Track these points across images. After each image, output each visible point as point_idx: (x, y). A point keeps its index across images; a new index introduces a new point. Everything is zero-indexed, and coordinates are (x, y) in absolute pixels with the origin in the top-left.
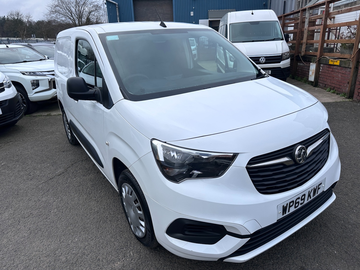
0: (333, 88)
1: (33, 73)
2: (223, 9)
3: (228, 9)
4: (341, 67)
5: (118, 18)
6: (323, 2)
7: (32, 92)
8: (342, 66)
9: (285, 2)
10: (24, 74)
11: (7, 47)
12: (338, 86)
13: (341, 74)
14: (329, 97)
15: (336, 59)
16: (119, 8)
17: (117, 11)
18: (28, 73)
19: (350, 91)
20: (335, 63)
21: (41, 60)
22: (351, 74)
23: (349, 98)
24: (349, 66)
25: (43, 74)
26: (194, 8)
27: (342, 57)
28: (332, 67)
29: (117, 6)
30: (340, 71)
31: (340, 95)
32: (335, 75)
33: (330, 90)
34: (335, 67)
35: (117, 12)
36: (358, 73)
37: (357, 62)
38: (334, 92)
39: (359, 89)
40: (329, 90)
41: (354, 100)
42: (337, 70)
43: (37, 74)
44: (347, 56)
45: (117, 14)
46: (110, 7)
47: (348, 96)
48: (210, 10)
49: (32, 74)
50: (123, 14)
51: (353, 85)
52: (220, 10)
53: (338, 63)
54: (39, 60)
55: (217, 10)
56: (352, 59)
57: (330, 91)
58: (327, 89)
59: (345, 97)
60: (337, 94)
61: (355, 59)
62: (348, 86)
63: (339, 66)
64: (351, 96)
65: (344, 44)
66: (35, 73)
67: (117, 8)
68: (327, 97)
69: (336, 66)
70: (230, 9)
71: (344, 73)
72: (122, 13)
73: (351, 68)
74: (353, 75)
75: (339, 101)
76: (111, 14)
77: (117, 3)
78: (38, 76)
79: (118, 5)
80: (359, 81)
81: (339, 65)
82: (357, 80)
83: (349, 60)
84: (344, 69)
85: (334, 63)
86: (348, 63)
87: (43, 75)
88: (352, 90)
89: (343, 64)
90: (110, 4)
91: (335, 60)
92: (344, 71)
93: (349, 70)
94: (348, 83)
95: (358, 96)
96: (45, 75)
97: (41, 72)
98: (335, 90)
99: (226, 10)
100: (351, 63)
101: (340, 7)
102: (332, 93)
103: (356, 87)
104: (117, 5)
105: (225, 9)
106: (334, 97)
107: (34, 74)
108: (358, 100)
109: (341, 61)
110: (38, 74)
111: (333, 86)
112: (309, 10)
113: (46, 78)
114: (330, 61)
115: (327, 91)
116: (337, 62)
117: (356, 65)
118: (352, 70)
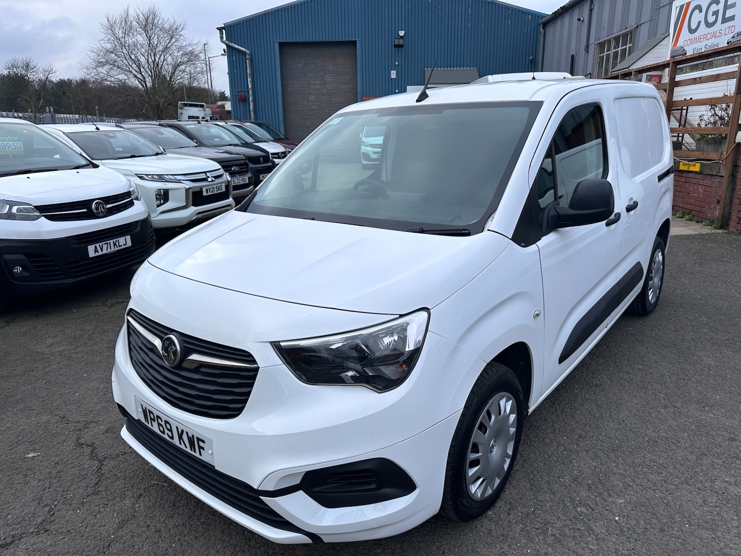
0: (688, 211)
1: (157, 177)
2: (454, 67)
3: (463, 67)
4: (702, 175)
5: (249, 80)
6: (666, 63)
7: (156, 211)
8: (705, 173)
9: (573, 56)
10: (141, 178)
11: (97, 128)
12: (699, 209)
13: (703, 187)
14: (685, 227)
15: (692, 161)
16: (251, 60)
17: (248, 66)
18: (150, 176)
19: (723, 216)
20: (692, 169)
21: (157, 154)
22: (723, 186)
23: (721, 227)
24: (719, 172)
25: (176, 179)
26: (397, 63)
27: (704, 157)
28: (685, 175)
29: (247, 57)
30: (702, 182)
31: (704, 223)
32: (691, 189)
33: (683, 216)
34: (691, 175)
35: (248, 68)
36: (737, 184)
37: (734, 166)
38: (691, 219)
39: (739, 211)
40: (681, 216)
41: (731, 231)
42: (694, 181)
43: (165, 178)
44: (713, 155)
45: (248, 72)
46: (234, 58)
47: (720, 224)
48: (428, 69)
49: (157, 179)
50: (259, 71)
51: (728, 205)
52: (447, 68)
53: (697, 168)
54: (155, 153)
55: (441, 68)
56: (725, 161)
57: (682, 218)
58: (678, 213)
59: (712, 228)
60: (698, 222)
61: (729, 160)
62: (717, 207)
63: (700, 173)
64: (724, 224)
65: (706, 134)
66: (161, 176)
67: (247, 61)
68: (681, 226)
69: (693, 174)
70: (467, 68)
71: (708, 185)
72: (258, 69)
73: (723, 177)
74: (727, 188)
75: (705, 233)
76: (235, 71)
77: (248, 51)
78: (166, 181)
79: (251, 55)
80: (739, 197)
81: (698, 171)
82: (736, 196)
83: (717, 163)
84: (709, 178)
85: (688, 168)
86: (716, 168)
87: (176, 181)
88: (725, 214)
89: (708, 170)
90: (234, 51)
91: (692, 163)
92: (710, 182)
93: (718, 179)
94: (718, 202)
95: (739, 223)
96: (179, 180)
97: (172, 175)
98: (693, 216)
99: (459, 68)
100: (721, 167)
101: (683, 70)
102: (688, 220)
103: (734, 208)
104: (249, 55)
105: (457, 67)
106: (693, 227)
107: (161, 178)
108: (738, 230)
109: (702, 165)
110: (167, 180)
111: (688, 208)
112: (636, 75)
113: (181, 187)
114: (681, 163)
115: (678, 217)
116: (695, 165)
117: (732, 172)
118: (725, 180)
